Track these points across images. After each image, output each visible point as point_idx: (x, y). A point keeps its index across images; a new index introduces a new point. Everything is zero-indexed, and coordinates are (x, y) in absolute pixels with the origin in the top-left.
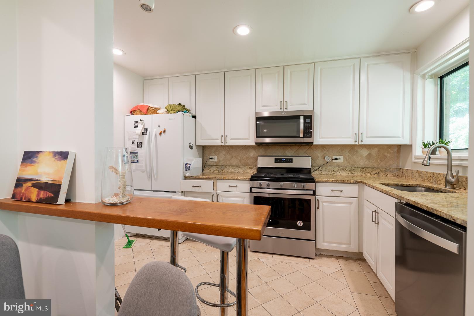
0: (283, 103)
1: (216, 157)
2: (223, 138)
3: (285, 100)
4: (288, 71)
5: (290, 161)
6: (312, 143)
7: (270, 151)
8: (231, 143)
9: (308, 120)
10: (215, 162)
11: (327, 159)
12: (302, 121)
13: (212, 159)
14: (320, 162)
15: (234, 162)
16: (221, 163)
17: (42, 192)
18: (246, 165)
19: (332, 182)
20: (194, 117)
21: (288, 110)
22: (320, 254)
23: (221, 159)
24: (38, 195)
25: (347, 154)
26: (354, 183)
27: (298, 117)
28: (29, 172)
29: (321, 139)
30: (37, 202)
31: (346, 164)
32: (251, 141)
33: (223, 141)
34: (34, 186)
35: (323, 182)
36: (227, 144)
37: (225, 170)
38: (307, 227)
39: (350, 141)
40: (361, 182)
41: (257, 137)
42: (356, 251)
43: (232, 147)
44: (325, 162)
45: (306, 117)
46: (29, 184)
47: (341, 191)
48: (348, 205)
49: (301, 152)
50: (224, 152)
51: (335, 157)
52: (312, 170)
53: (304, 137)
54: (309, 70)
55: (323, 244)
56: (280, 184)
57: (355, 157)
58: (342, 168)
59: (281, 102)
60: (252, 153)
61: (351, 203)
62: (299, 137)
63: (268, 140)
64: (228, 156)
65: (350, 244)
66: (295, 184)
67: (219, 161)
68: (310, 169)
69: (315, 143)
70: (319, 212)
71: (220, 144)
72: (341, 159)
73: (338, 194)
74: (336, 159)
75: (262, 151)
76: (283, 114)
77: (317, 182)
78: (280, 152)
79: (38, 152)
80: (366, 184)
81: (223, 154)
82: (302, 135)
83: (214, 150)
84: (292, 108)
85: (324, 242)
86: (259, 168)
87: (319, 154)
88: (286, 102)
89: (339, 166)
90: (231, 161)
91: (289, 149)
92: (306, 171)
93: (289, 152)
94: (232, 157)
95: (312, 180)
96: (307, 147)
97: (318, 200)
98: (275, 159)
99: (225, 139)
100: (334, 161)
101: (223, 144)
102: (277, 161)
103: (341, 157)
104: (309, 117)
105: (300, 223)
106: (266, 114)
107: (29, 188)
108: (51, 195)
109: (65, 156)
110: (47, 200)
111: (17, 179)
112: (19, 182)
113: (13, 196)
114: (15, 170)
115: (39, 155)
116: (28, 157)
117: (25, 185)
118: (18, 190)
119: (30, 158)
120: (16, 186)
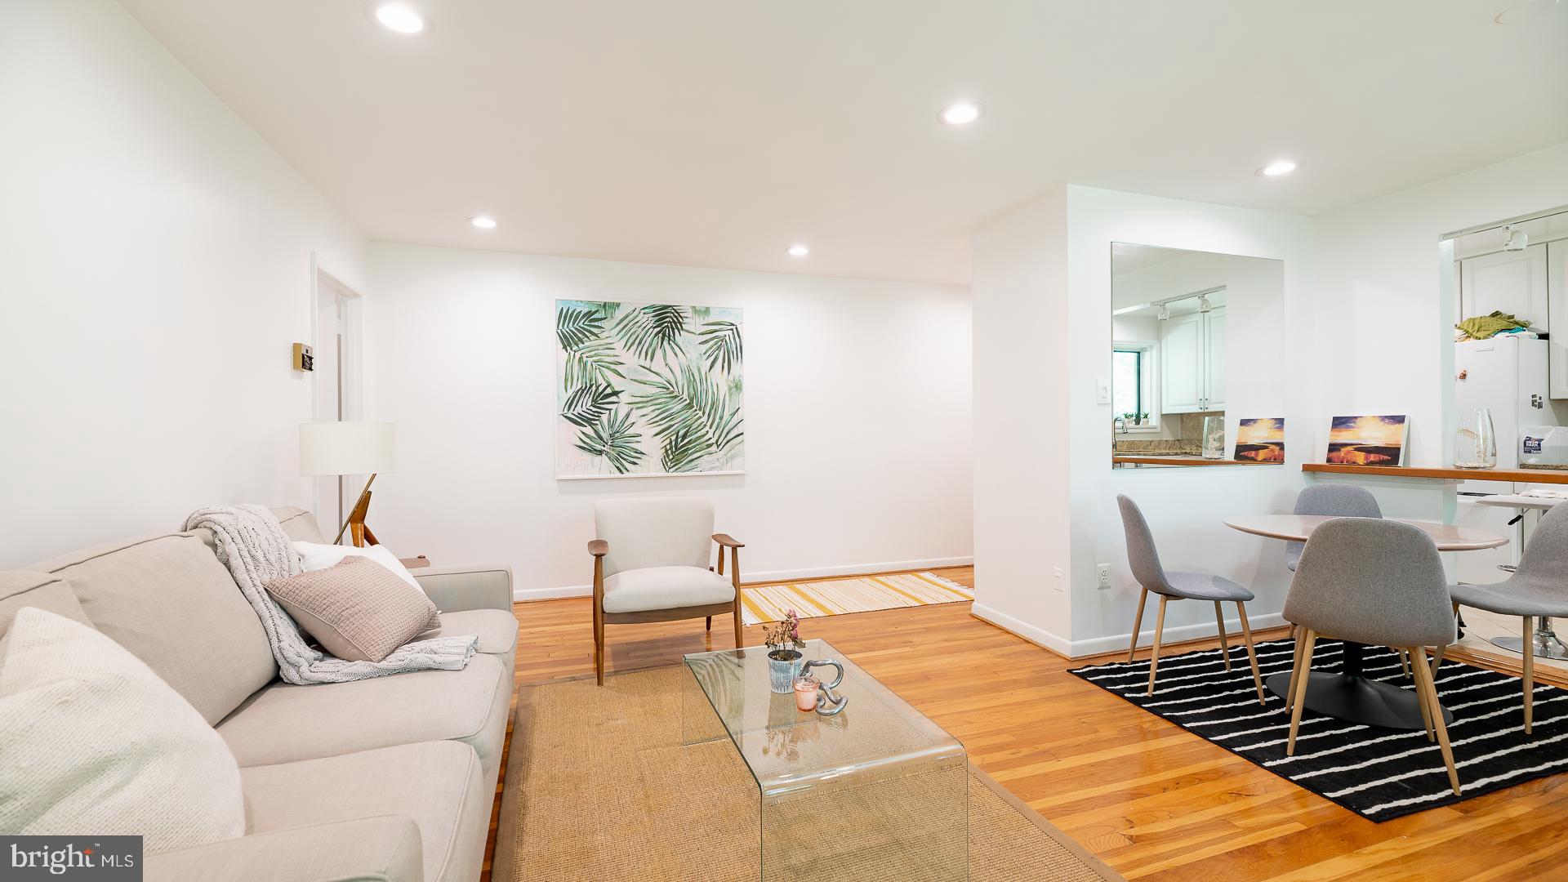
17: (1372, 455)
20: (1545, 336)
24: (1366, 458)
28: (1344, 437)
30: (1367, 464)
34: (1357, 449)
46: (1350, 448)
79: (1355, 417)
107: (1349, 452)
108: (1386, 458)
109: (1400, 420)
110: (1381, 463)
111: (1330, 445)
112: (1333, 448)
113: (1329, 460)
114: (1326, 436)
115: (1357, 421)
116: (1339, 423)
117: (1344, 450)
118: (1335, 454)
119: (1343, 423)
120: (1330, 450)
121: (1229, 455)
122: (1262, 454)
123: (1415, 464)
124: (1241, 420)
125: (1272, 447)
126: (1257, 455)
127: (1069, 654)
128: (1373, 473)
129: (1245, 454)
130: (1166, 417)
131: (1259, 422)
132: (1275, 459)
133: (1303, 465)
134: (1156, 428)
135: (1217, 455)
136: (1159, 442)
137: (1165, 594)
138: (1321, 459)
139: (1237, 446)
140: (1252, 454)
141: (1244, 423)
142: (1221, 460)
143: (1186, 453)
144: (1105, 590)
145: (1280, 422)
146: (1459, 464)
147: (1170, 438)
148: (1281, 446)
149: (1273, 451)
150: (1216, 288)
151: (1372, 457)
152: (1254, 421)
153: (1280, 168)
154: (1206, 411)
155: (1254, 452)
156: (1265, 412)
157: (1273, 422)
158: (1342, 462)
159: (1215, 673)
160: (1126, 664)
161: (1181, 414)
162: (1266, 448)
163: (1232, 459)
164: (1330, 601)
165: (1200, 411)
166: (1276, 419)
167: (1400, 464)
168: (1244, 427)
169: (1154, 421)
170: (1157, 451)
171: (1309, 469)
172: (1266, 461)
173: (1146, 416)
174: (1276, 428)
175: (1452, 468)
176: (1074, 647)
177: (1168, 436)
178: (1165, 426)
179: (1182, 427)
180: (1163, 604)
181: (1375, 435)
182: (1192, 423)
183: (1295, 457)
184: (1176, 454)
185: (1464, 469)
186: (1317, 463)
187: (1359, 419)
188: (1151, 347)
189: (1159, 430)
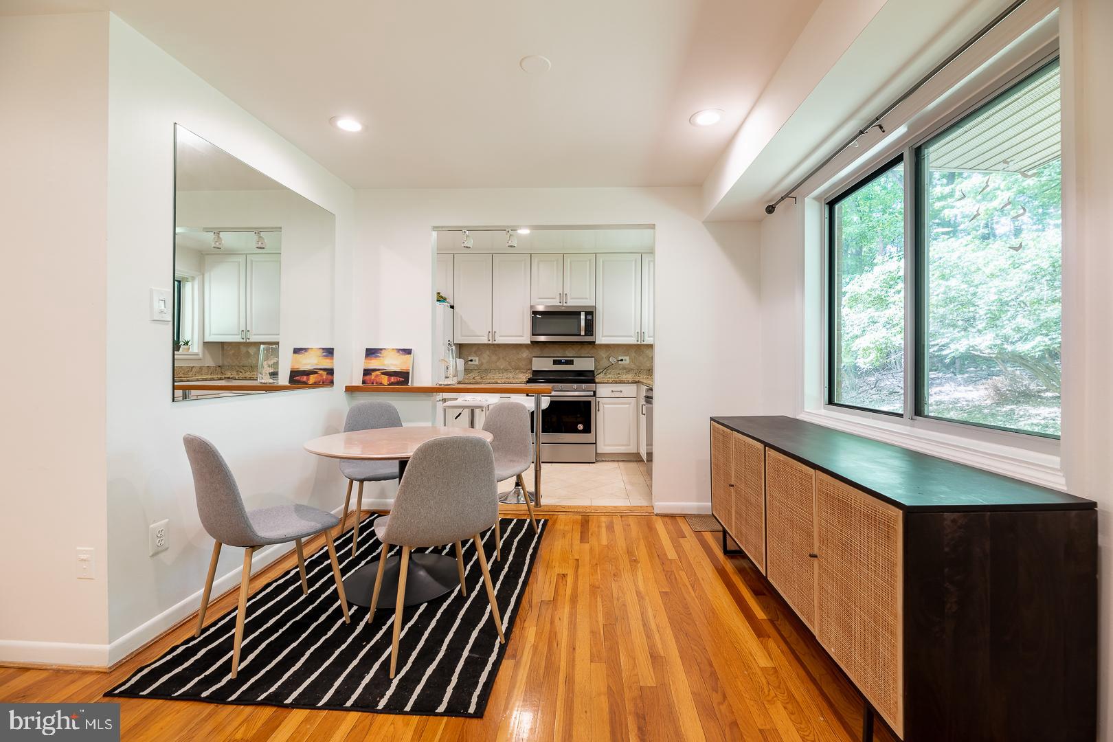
0: (563, 296)
1: (477, 359)
2: (490, 334)
3: (565, 293)
4: (568, 260)
5: (571, 362)
6: (594, 342)
7: (547, 352)
8: (500, 340)
9: (589, 317)
10: (476, 365)
11: (612, 360)
12: (583, 317)
13: (471, 361)
14: (604, 363)
15: (502, 364)
16: (485, 366)
17: (392, 378)
18: (517, 368)
19: (611, 383)
20: (452, 307)
21: (569, 304)
22: (599, 458)
23: (484, 361)
24: (389, 380)
25: (633, 354)
26: (632, 383)
27: (579, 313)
28: (374, 364)
29: (604, 338)
30: (390, 384)
31: (633, 366)
32: (526, 339)
33: (490, 338)
34: (383, 374)
35: (603, 383)
36: (495, 343)
37: (489, 375)
38: (587, 430)
39: (633, 341)
40: (639, 382)
41: (533, 335)
42: (635, 451)
43: (499, 345)
44: (610, 364)
45: (587, 313)
46: (378, 373)
47: (621, 391)
48: (627, 406)
49: (584, 352)
50: (488, 352)
51: (620, 358)
52: (596, 374)
53: (586, 335)
54: (590, 260)
55: (603, 448)
56: (560, 386)
57: (641, 358)
58: (628, 370)
59: (560, 294)
60: (525, 354)
61: (629, 404)
62: (580, 335)
63: (542, 338)
64: (494, 358)
65: (629, 445)
66: (575, 386)
67: (482, 364)
68: (593, 371)
69: (597, 343)
70: (600, 415)
71: (486, 342)
72: (627, 360)
73: (617, 394)
74: (622, 360)
75: (537, 351)
76: (563, 309)
77: (598, 383)
78: (559, 353)
79: (381, 349)
80: (642, 383)
81: (486, 355)
82: (583, 333)
83: (474, 349)
84: (573, 302)
85: (605, 445)
86: (534, 371)
87: (603, 354)
88: (566, 294)
89: (624, 368)
90: (498, 364)
91: (570, 349)
92: (588, 374)
93: (570, 353)
94: (499, 359)
95: (593, 381)
96: (591, 346)
97: (598, 402)
98: (554, 360)
99: (493, 336)
100: (620, 362)
101: (490, 342)
102: (555, 362)
103: (627, 358)
104: (590, 314)
105: (580, 427)
106: (541, 308)
107: (377, 376)
108: (401, 379)
109: (408, 352)
110: (398, 383)
111: (365, 370)
112: (367, 372)
113: (364, 382)
114: (360, 364)
115: (383, 352)
116: (371, 353)
117: (374, 374)
118: (367, 378)
119: (373, 353)
120: (365, 375)
121: (283, 379)
122: (312, 379)
123: (416, 384)
124: (294, 349)
125: (321, 372)
126: (308, 379)
127: (104, 663)
128: (394, 391)
129: (298, 379)
130: (208, 345)
131: (310, 351)
132: (323, 383)
133: (346, 387)
134: (197, 355)
135: (267, 380)
136: (201, 368)
137: (251, 547)
138: (357, 381)
139: (291, 372)
140: (304, 378)
141: (297, 351)
142: (275, 384)
143: (229, 378)
144: (161, 556)
145: (329, 352)
146: (440, 383)
147: (212, 364)
148: (330, 372)
149: (321, 375)
150: (272, 228)
151: (393, 379)
152: (306, 350)
153: (349, 125)
154: (248, 341)
155: (305, 377)
156: (316, 342)
157: (321, 351)
158: (373, 383)
159: (295, 604)
160: (193, 638)
161: (222, 343)
162: (316, 373)
163: (287, 383)
164: (425, 517)
165: (242, 341)
166: (323, 349)
167: (409, 384)
168: (297, 355)
169: (196, 348)
170: (200, 377)
171: (350, 390)
172: (316, 385)
173: (187, 343)
174: (323, 356)
175: (435, 386)
176: (111, 652)
177: (210, 362)
178: (206, 352)
179: (223, 355)
180: (248, 559)
181: (392, 363)
182: (233, 352)
183: (341, 380)
184: (220, 379)
185: (443, 386)
186: (354, 384)
187: (384, 350)
188: (193, 278)
189: (201, 356)
